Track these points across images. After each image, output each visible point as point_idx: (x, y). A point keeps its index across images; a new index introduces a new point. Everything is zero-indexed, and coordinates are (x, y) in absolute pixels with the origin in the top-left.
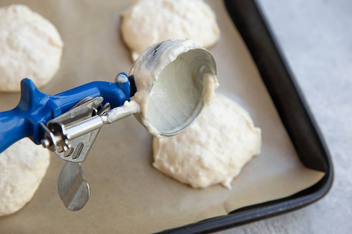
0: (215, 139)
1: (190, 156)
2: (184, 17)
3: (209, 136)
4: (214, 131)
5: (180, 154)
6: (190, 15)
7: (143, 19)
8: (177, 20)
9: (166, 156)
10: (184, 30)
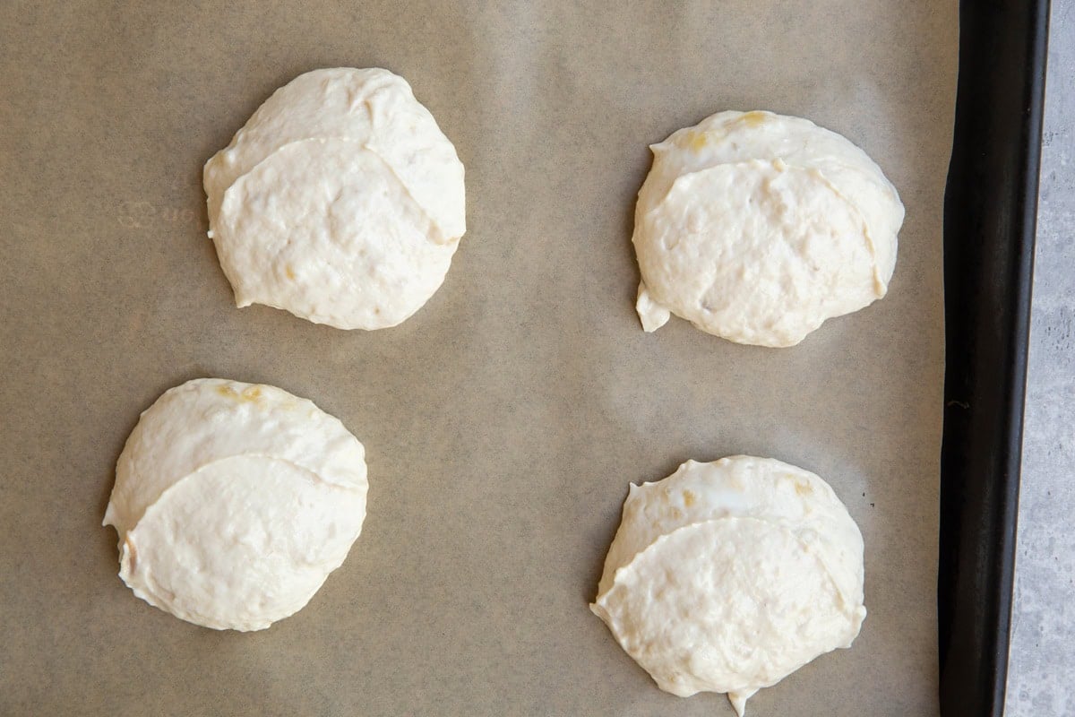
0: (741, 624)
1: (670, 643)
2: (801, 247)
3: (728, 615)
4: (745, 607)
5: (650, 626)
6: (817, 245)
7: (690, 221)
8: (780, 248)
9: (620, 611)
10: (786, 284)
